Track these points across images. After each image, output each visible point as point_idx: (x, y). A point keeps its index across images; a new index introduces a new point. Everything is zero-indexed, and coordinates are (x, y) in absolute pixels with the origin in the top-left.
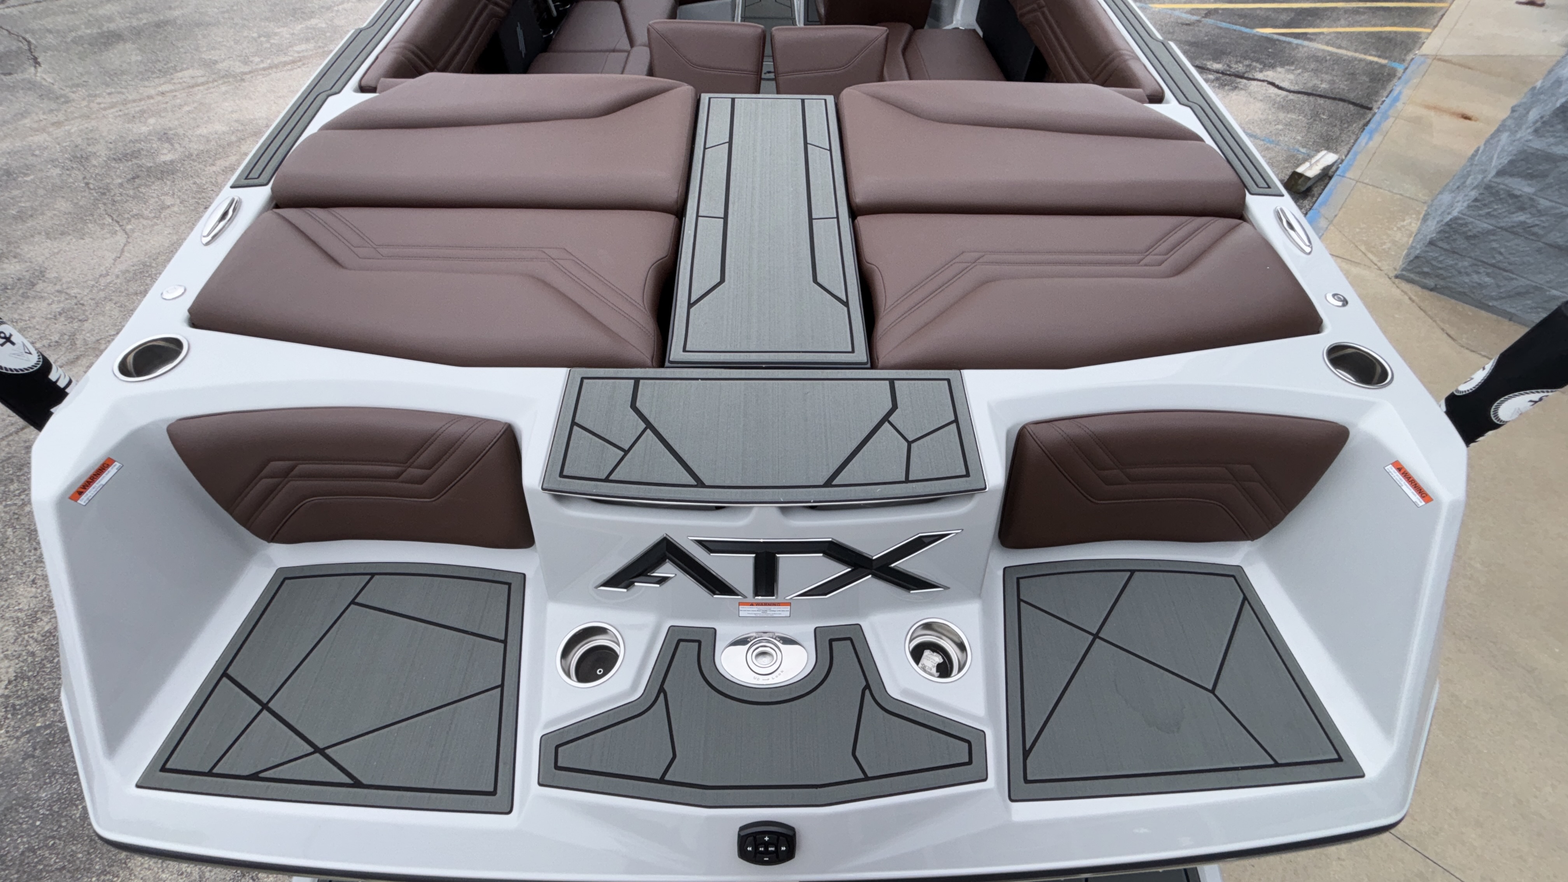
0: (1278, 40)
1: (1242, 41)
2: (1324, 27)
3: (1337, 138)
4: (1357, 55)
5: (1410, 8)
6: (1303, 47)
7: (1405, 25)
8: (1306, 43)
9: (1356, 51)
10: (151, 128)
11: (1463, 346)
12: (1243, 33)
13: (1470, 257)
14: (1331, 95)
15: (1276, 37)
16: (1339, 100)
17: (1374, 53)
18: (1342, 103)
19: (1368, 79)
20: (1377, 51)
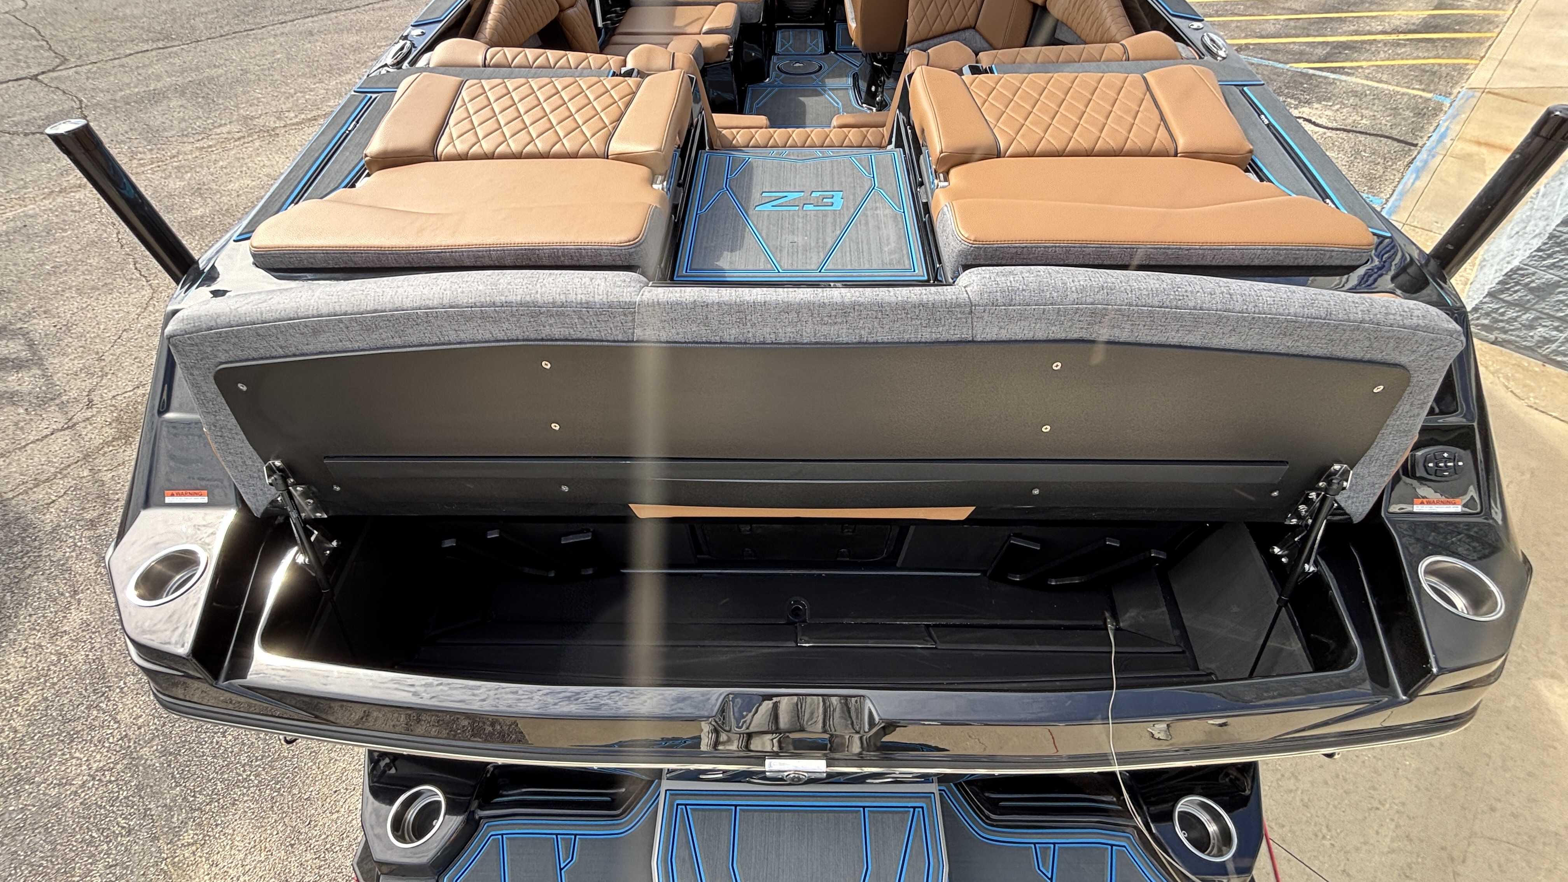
0: (1314, 75)
1: (1275, 77)
2: (1364, 60)
3: (1380, 177)
4: (1399, 89)
5: (1454, 39)
6: (1341, 81)
7: (1449, 58)
8: (1343, 77)
9: (1399, 85)
10: (186, 183)
11: (1531, 407)
12: (1277, 68)
13: (1536, 310)
14: (1372, 132)
15: (1311, 72)
16: (1382, 136)
17: (1417, 87)
18: (1384, 140)
19: (1411, 115)
20: (1421, 84)
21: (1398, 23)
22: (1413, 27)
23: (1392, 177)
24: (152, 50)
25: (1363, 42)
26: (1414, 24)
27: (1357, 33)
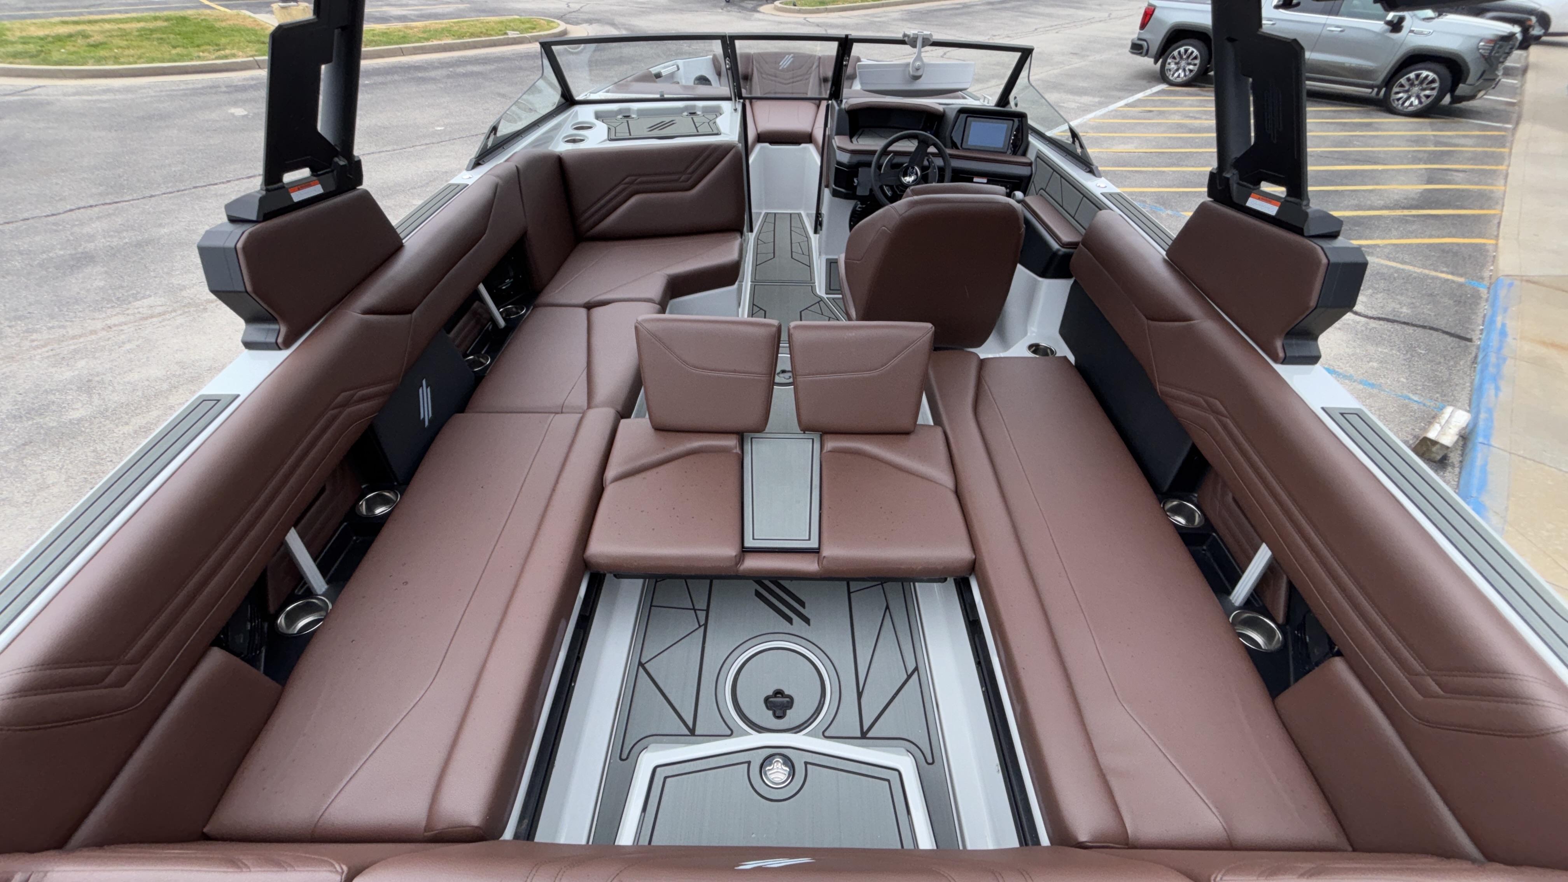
2: (1378, 238)
3: (1449, 380)
4: (1426, 272)
5: (1459, 216)
7: (1464, 237)
9: (1424, 266)
10: (76, 373)
14: (1418, 323)
16: (1431, 328)
17: (1445, 269)
18: (1435, 334)
19: (1451, 302)
20: (1448, 267)
21: (1396, 197)
22: (1414, 202)
23: (1461, 381)
24: (96, 206)
25: (1370, 218)
26: (1413, 199)
27: (1359, 208)
